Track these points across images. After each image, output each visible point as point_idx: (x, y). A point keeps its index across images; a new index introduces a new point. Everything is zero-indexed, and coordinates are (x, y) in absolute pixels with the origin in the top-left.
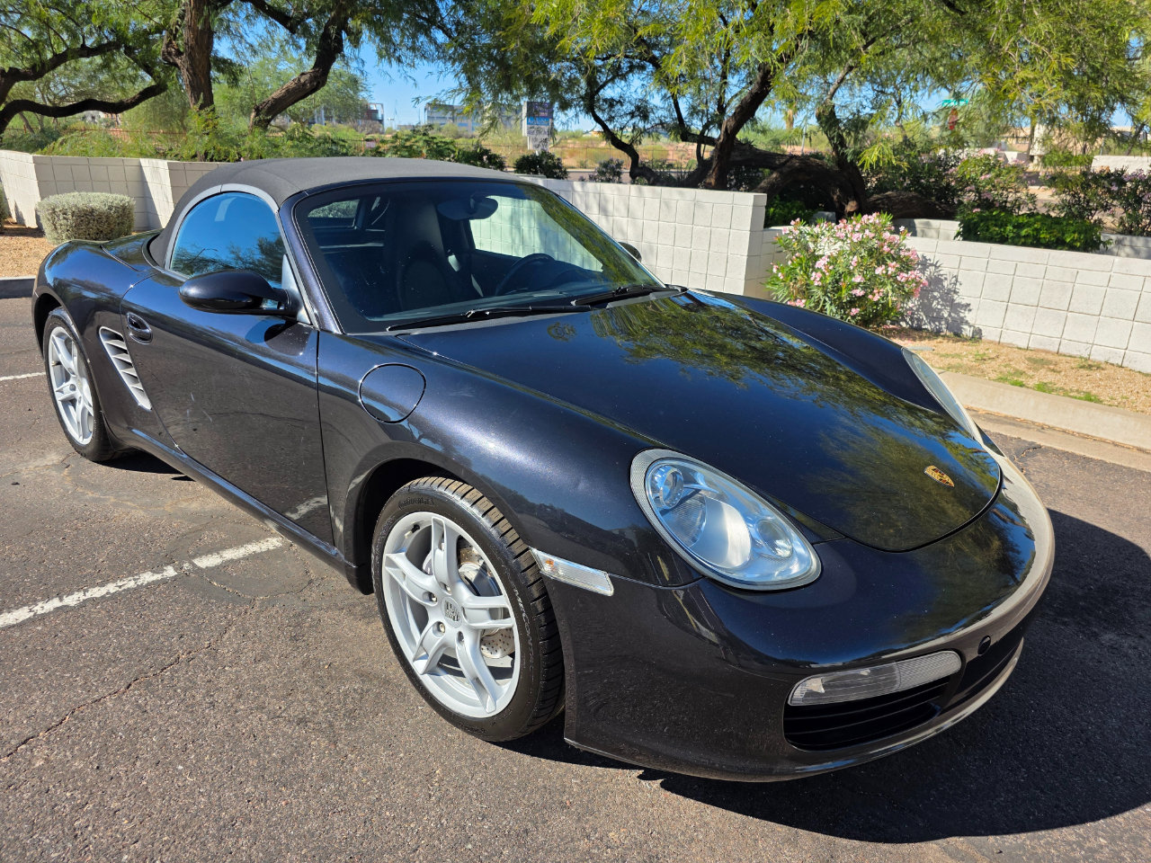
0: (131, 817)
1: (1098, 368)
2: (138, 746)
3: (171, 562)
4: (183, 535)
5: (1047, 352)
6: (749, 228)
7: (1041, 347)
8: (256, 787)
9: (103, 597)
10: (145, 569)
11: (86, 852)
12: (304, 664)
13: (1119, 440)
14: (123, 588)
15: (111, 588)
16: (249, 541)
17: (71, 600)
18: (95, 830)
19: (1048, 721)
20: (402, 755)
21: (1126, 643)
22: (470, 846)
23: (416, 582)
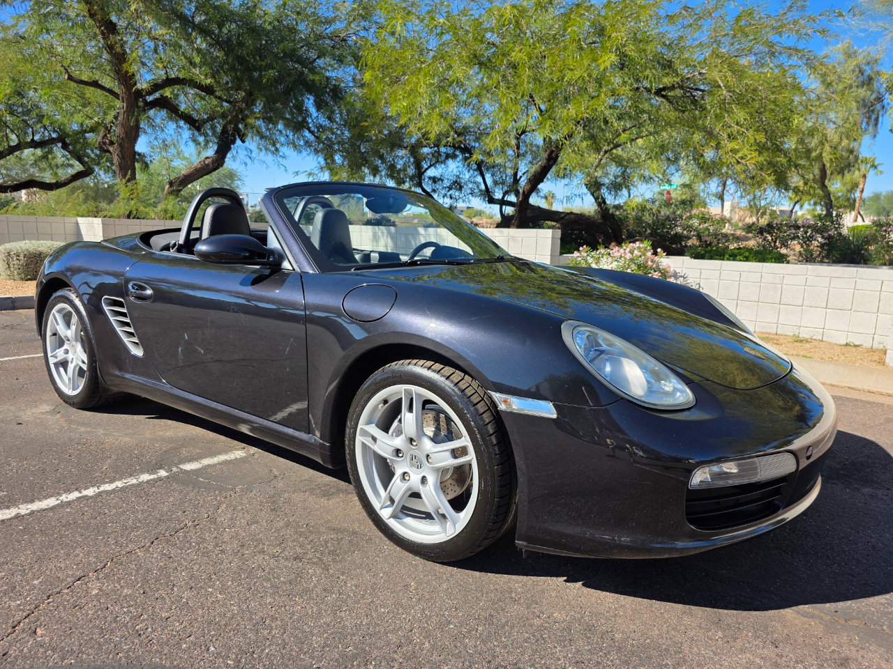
0: (181, 621)
1: (807, 341)
2: (172, 578)
3: (161, 468)
4: (165, 452)
5: (770, 334)
6: (549, 254)
7: (764, 331)
8: (274, 599)
9: (114, 490)
10: (143, 473)
11: (151, 644)
12: (288, 525)
13: (834, 383)
14: (128, 484)
15: (119, 484)
16: (220, 453)
17: (90, 492)
18: (154, 631)
19: (843, 537)
20: (381, 575)
21: (880, 493)
22: (452, 626)
23: (386, 444)
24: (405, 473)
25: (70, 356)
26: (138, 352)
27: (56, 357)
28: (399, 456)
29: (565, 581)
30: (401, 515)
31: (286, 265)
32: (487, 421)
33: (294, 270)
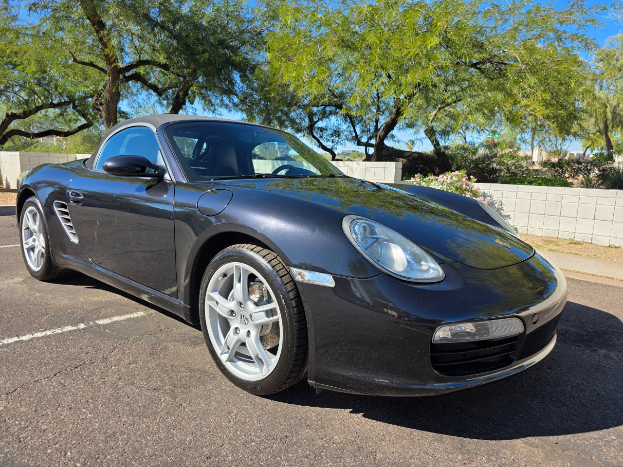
0: (54, 433)
1: (579, 244)
2: (60, 401)
3: (83, 322)
4: (90, 311)
5: (552, 238)
6: (394, 179)
7: (549, 236)
8: (128, 418)
9: (43, 336)
10: (67, 325)
11: (25, 449)
12: (158, 365)
13: (595, 273)
14: (54, 333)
15: (48, 333)
16: (127, 313)
17: (25, 338)
18: (32, 438)
19: (575, 386)
20: (213, 404)
21: (612, 354)
22: (254, 444)
23: (224, 306)
24: (237, 328)
25: (36, 243)
26: (75, 240)
27: (28, 244)
28: (233, 316)
29: (350, 412)
30: (235, 359)
31: (167, 176)
32: (290, 289)
33: (172, 180)
